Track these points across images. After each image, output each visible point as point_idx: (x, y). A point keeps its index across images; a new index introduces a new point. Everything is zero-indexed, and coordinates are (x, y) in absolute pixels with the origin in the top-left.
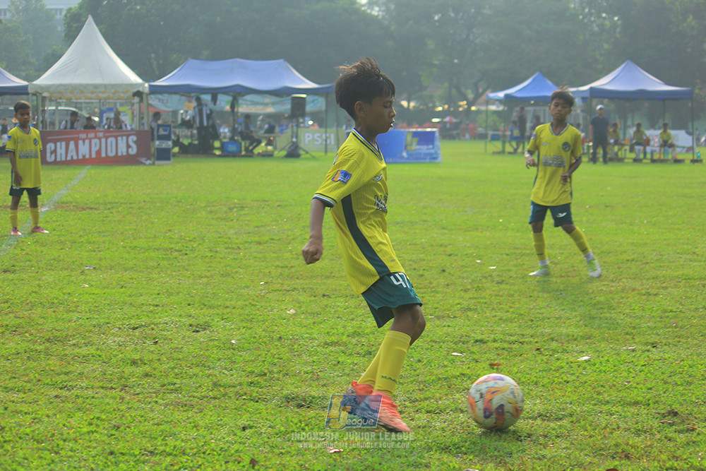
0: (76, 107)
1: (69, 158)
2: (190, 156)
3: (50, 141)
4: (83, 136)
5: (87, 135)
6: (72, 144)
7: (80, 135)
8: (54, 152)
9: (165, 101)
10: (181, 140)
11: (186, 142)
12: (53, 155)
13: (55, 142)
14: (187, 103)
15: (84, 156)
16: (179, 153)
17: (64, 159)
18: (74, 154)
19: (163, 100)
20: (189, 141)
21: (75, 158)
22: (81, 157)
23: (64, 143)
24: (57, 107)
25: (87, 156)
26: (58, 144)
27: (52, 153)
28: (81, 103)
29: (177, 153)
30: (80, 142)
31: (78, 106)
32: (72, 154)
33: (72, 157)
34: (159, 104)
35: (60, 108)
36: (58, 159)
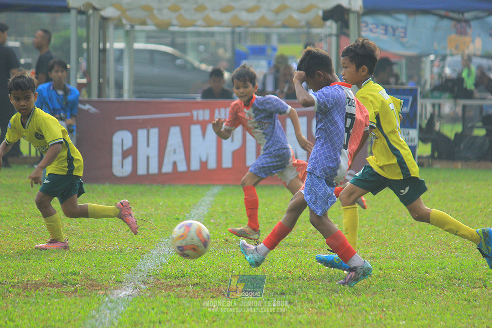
0: (173, 45)
1: (167, 168)
2: (459, 165)
3: (123, 126)
4: (202, 114)
5: (212, 114)
6: (175, 135)
7: (195, 113)
8: (131, 152)
9: (399, 32)
10: (437, 127)
11: (450, 131)
12: (129, 160)
13: (133, 128)
14: (453, 36)
15: (204, 164)
16: (432, 157)
17: (154, 169)
18: (180, 158)
19: (394, 30)
20: (459, 128)
21: (182, 167)
22: (195, 166)
23: (154, 132)
24: (130, 44)
25: (212, 164)
26: (142, 134)
27: (125, 155)
28: (184, 34)
29: (428, 157)
30: (196, 130)
31: (179, 40)
32: (175, 157)
33: (175, 164)
34: (385, 38)
35: (138, 46)
36: (142, 170)
